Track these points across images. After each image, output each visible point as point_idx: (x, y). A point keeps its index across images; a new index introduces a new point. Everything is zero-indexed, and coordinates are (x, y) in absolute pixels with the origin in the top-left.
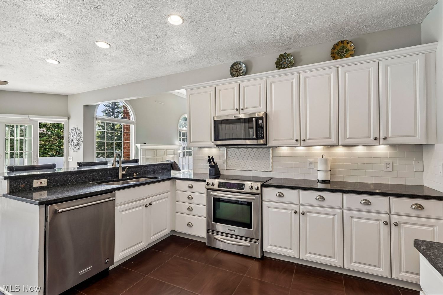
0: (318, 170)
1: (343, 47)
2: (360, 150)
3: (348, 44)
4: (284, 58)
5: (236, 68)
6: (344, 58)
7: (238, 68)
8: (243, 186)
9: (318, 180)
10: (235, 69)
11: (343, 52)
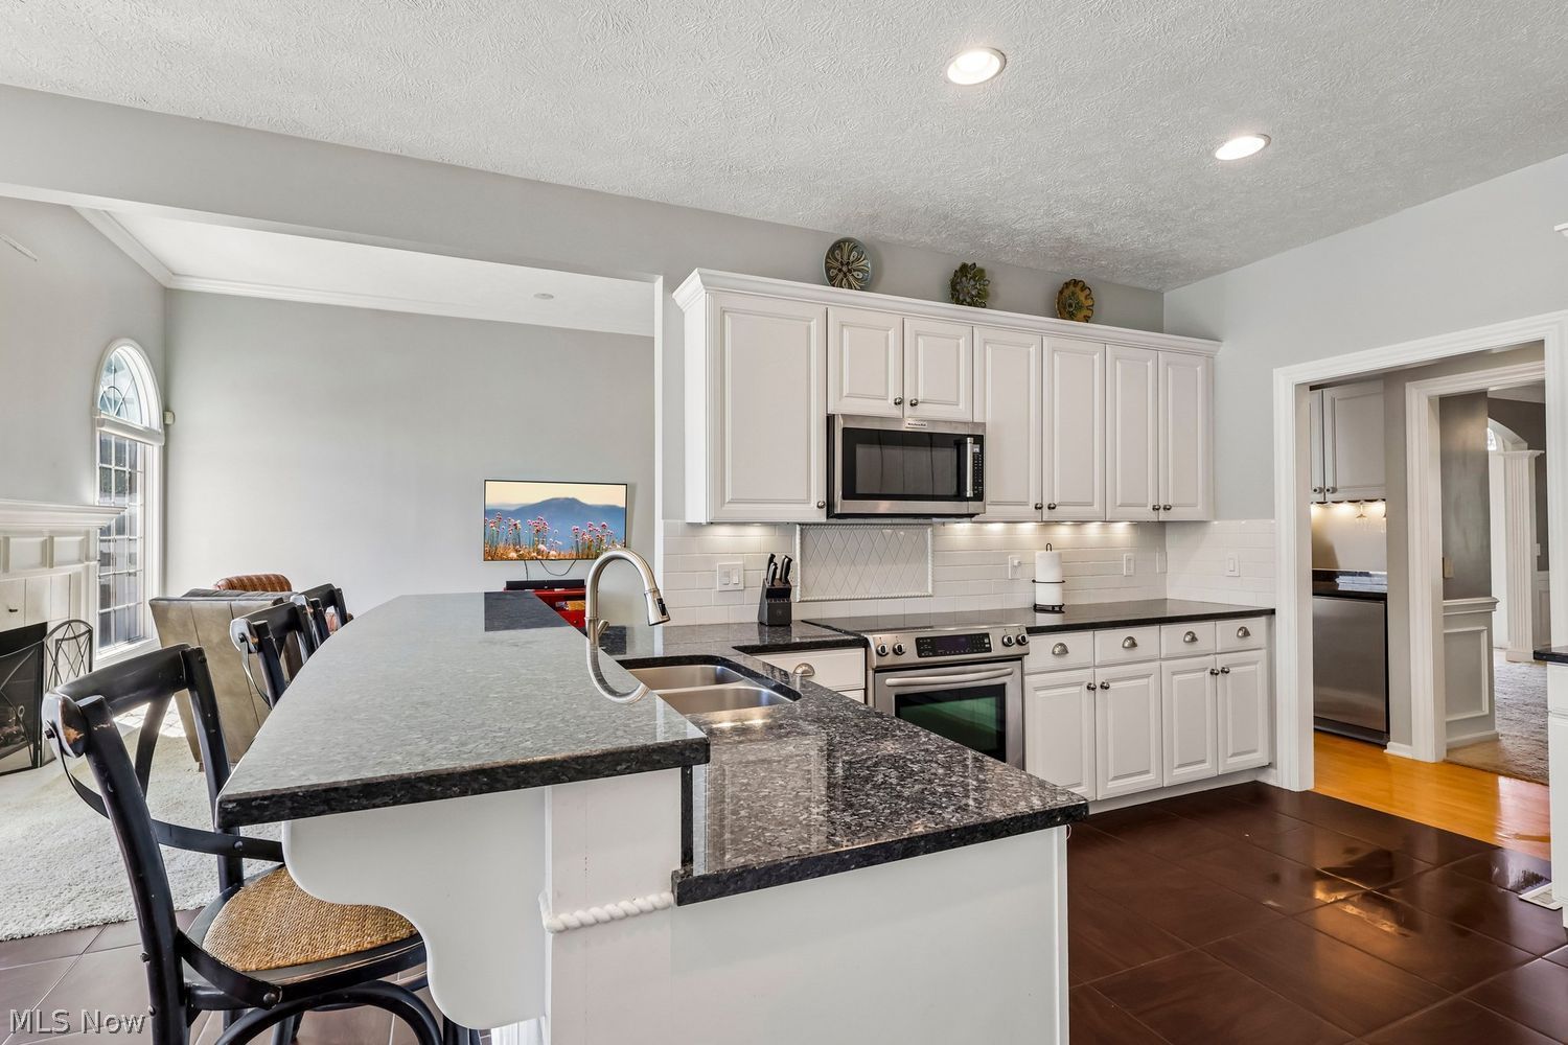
0: (1034, 581)
1: (1073, 293)
2: (1093, 530)
3: (1082, 291)
4: (966, 276)
5: (839, 257)
6: (1073, 320)
7: (845, 257)
8: (986, 641)
9: (1035, 605)
10: (837, 260)
11: (1070, 306)
